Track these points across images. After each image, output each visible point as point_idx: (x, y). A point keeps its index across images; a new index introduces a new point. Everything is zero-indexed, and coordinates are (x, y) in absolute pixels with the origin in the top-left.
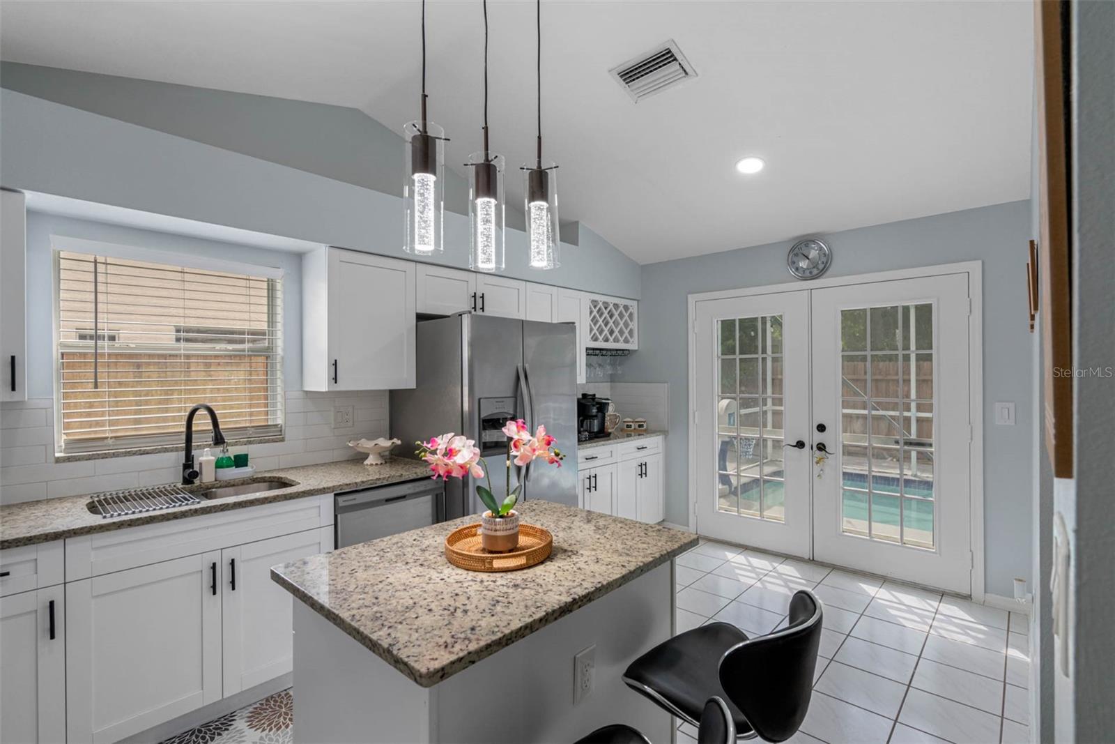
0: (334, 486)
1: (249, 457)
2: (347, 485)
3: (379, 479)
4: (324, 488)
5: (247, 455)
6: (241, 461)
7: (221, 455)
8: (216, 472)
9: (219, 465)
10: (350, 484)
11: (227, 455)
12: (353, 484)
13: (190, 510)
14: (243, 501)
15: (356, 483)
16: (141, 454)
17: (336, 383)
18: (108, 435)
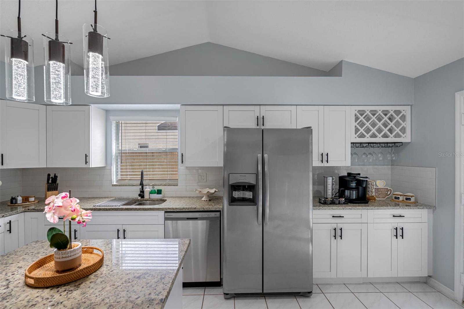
0: (163, 208)
1: (162, 191)
2: (169, 208)
3: (184, 208)
4: (159, 208)
5: (161, 190)
6: (159, 192)
7: (152, 189)
8: (149, 195)
9: (151, 193)
10: (170, 208)
11: (154, 189)
12: (171, 208)
15: (173, 208)
16: (133, 186)
17: (182, 163)
18: (129, 179)
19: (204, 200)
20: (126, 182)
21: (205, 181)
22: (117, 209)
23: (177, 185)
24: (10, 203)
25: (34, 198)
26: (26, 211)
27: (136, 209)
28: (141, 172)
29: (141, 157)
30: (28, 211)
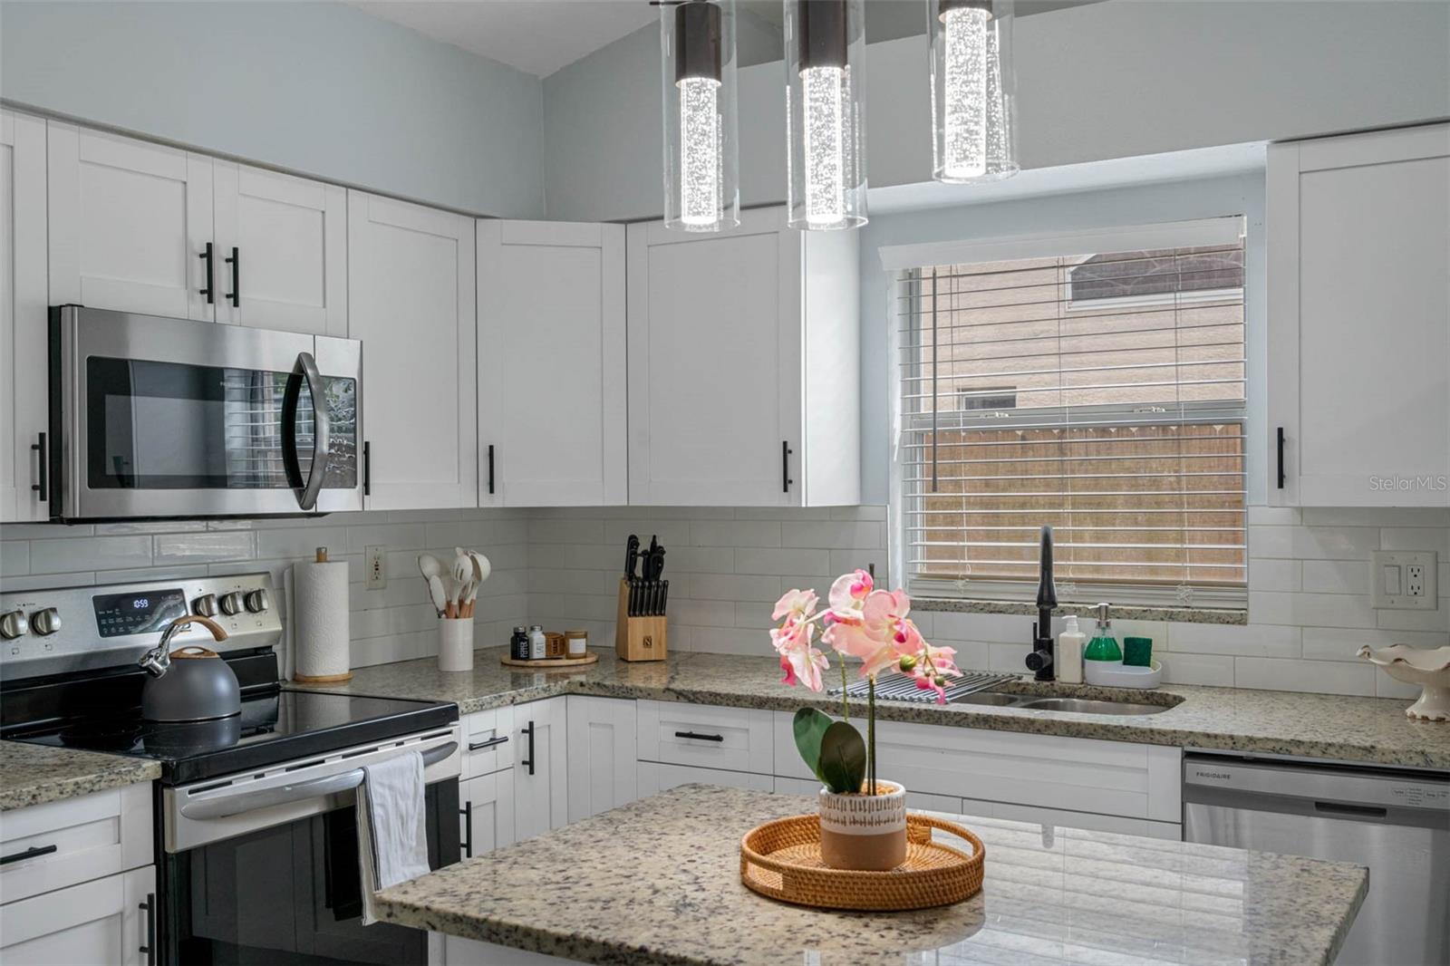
0: (1175, 732)
1: (1154, 647)
2: (1208, 736)
3: (1299, 743)
4: (1152, 731)
5: (1149, 642)
6: (1137, 652)
7: (1098, 633)
8: (1083, 665)
9: (1092, 652)
10: (1216, 736)
11: (1109, 634)
12: (1223, 737)
13: (911, 709)
14: (990, 716)
15: (1232, 737)
16: (991, 612)
17: (1281, 485)
18: (969, 573)
19: (1425, 719)
20: (959, 591)
21: (1426, 600)
22: (937, 715)
23: (1242, 621)
24: (509, 655)
25: (583, 641)
26: (573, 688)
27: (1032, 722)
28: (1040, 538)
29: (1031, 453)
30: (580, 690)
